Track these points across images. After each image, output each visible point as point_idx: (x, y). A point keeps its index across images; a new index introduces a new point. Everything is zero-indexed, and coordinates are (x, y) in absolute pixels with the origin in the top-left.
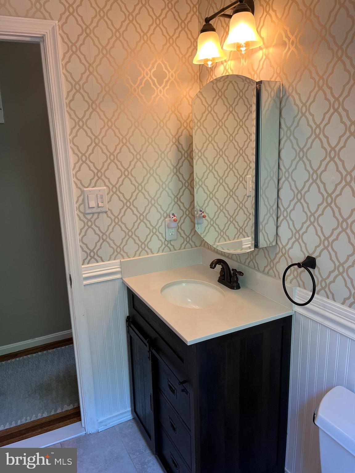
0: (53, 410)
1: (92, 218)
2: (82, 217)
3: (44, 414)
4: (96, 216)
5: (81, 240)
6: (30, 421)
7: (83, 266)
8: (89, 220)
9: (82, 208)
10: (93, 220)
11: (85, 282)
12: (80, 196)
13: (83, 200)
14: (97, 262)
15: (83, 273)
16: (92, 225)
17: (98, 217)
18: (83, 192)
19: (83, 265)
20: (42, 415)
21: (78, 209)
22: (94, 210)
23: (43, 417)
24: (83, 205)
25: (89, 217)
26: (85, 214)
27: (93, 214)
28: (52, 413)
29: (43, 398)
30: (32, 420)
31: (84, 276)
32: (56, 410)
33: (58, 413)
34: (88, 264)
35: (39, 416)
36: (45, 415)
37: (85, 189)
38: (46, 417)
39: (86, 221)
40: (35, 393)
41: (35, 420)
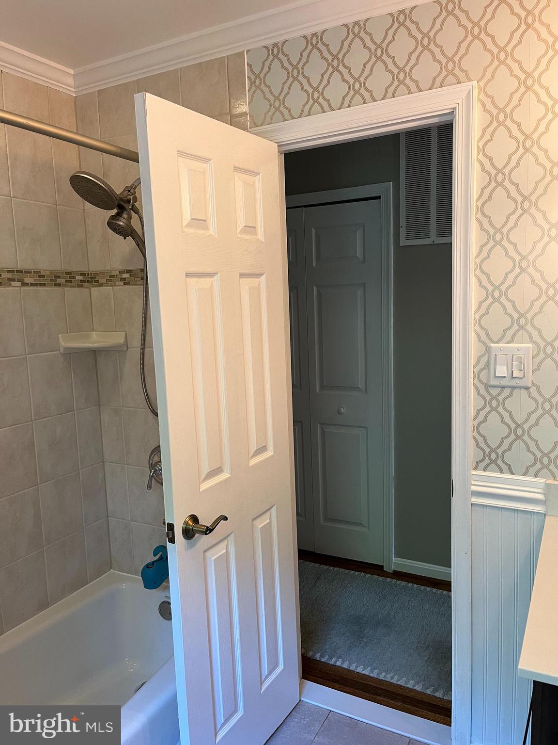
0: (433, 687)
1: (499, 394)
2: (483, 391)
3: (417, 686)
4: (507, 392)
5: (476, 428)
6: (396, 683)
7: (474, 472)
8: (493, 398)
9: (484, 374)
10: (501, 398)
11: (474, 500)
12: (482, 356)
13: (488, 363)
14: (502, 472)
15: (473, 483)
16: (498, 406)
17: (511, 395)
18: (488, 349)
19: (475, 469)
20: (414, 686)
21: (477, 376)
22: (504, 382)
23: (415, 688)
24: (486, 371)
25: (494, 392)
26: (487, 386)
27: (503, 387)
28: (428, 692)
29: (430, 662)
30: (399, 683)
31: (474, 488)
32: (435, 690)
33: (436, 696)
34: (485, 470)
35: (410, 685)
36: (418, 688)
37: (492, 345)
38: (418, 691)
39: (488, 398)
40: (425, 649)
41: (403, 685)
